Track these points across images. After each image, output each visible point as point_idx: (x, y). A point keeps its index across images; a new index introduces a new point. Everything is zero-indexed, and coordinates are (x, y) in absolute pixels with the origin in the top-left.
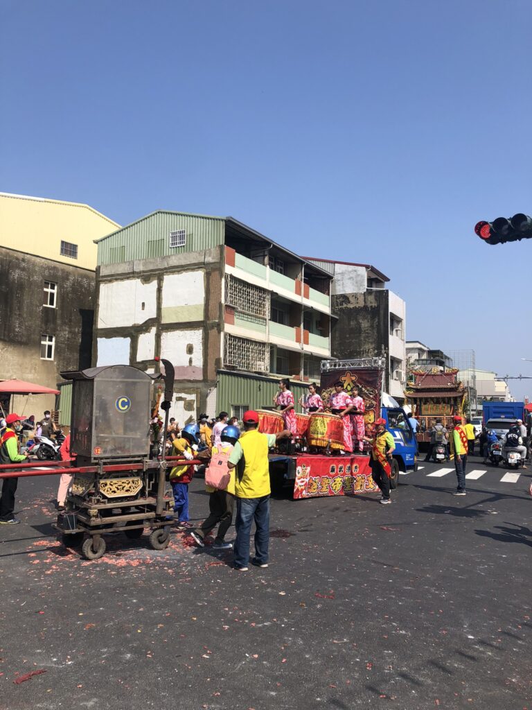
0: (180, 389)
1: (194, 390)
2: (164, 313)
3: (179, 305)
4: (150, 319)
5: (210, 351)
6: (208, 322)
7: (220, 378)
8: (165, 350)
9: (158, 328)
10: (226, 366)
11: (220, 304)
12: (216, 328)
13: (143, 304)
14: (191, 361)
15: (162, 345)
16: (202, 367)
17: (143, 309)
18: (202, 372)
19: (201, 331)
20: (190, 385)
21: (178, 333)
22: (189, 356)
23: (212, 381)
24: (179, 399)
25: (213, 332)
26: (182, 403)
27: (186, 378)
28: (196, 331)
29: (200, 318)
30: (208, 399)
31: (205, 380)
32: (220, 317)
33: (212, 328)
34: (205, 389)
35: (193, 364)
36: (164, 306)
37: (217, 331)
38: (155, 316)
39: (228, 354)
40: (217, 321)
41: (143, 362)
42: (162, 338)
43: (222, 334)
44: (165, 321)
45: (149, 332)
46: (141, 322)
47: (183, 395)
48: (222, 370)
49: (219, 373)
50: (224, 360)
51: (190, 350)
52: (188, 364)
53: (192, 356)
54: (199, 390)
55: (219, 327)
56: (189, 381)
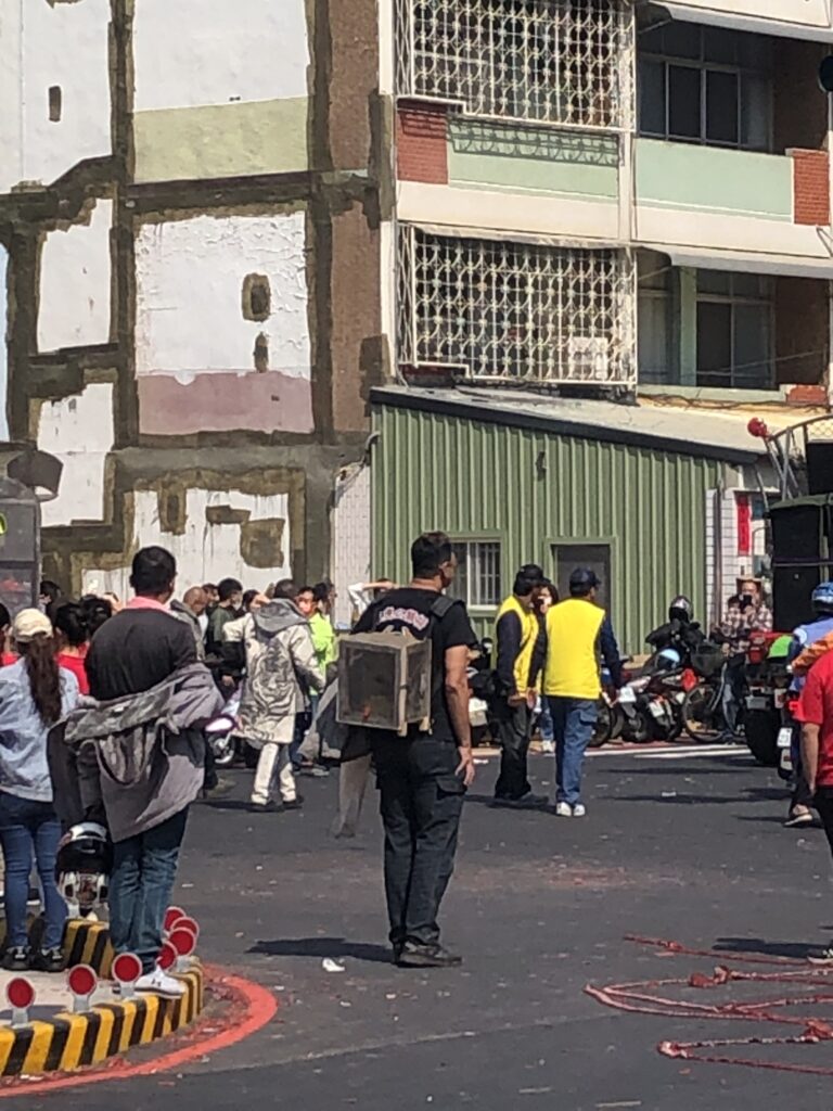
0: (222, 472)
1: (276, 479)
2: (143, 134)
3: (203, 101)
4: (85, 164)
5: (338, 308)
6: (327, 178)
7: (384, 424)
8: (153, 303)
9: (120, 207)
10: (407, 370)
11: (376, 99)
12: (359, 206)
13: (55, 94)
14: (261, 352)
15: (139, 279)
16: (307, 376)
17: (55, 117)
18: (307, 396)
19: (299, 218)
20: (262, 455)
21: (204, 226)
22: (255, 328)
23: (353, 438)
24: (218, 516)
25: (349, 222)
26: (231, 533)
27: (243, 423)
28: (278, 219)
29: (295, 160)
30: (337, 515)
31: (323, 433)
32: (377, 155)
33: (346, 203)
34: (324, 473)
35: (272, 365)
36: (140, 104)
37: (363, 218)
38: (106, 151)
39: (415, 317)
40: (363, 173)
41: (64, 355)
42: (138, 247)
43: (387, 231)
44: (149, 171)
45: (85, 221)
46: (47, 175)
47: (235, 500)
48: (390, 388)
49: (378, 401)
50: (399, 343)
51: (257, 301)
52: (252, 367)
53: (265, 327)
54: (299, 478)
55: (374, 201)
56: (258, 438)
